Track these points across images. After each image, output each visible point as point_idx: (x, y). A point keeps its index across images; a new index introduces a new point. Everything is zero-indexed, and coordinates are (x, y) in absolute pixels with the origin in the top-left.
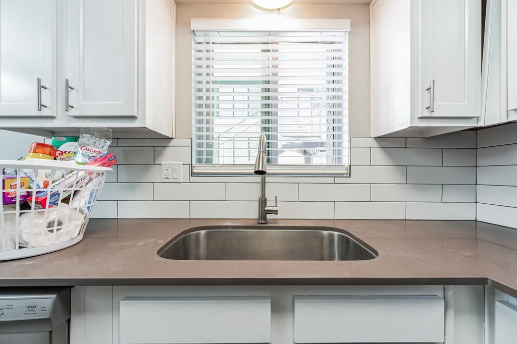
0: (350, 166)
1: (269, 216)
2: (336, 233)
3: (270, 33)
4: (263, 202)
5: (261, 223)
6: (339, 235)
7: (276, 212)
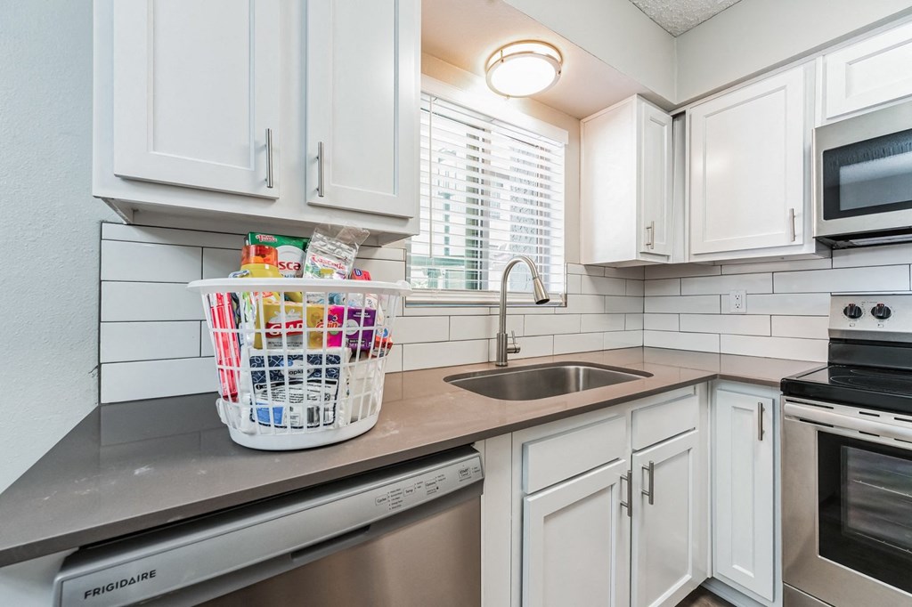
0: (566, 295)
1: (510, 356)
2: (582, 368)
3: (491, 119)
4: (502, 338)
5: (502, 366)
6: (585, 370)
7: (516, 351)
